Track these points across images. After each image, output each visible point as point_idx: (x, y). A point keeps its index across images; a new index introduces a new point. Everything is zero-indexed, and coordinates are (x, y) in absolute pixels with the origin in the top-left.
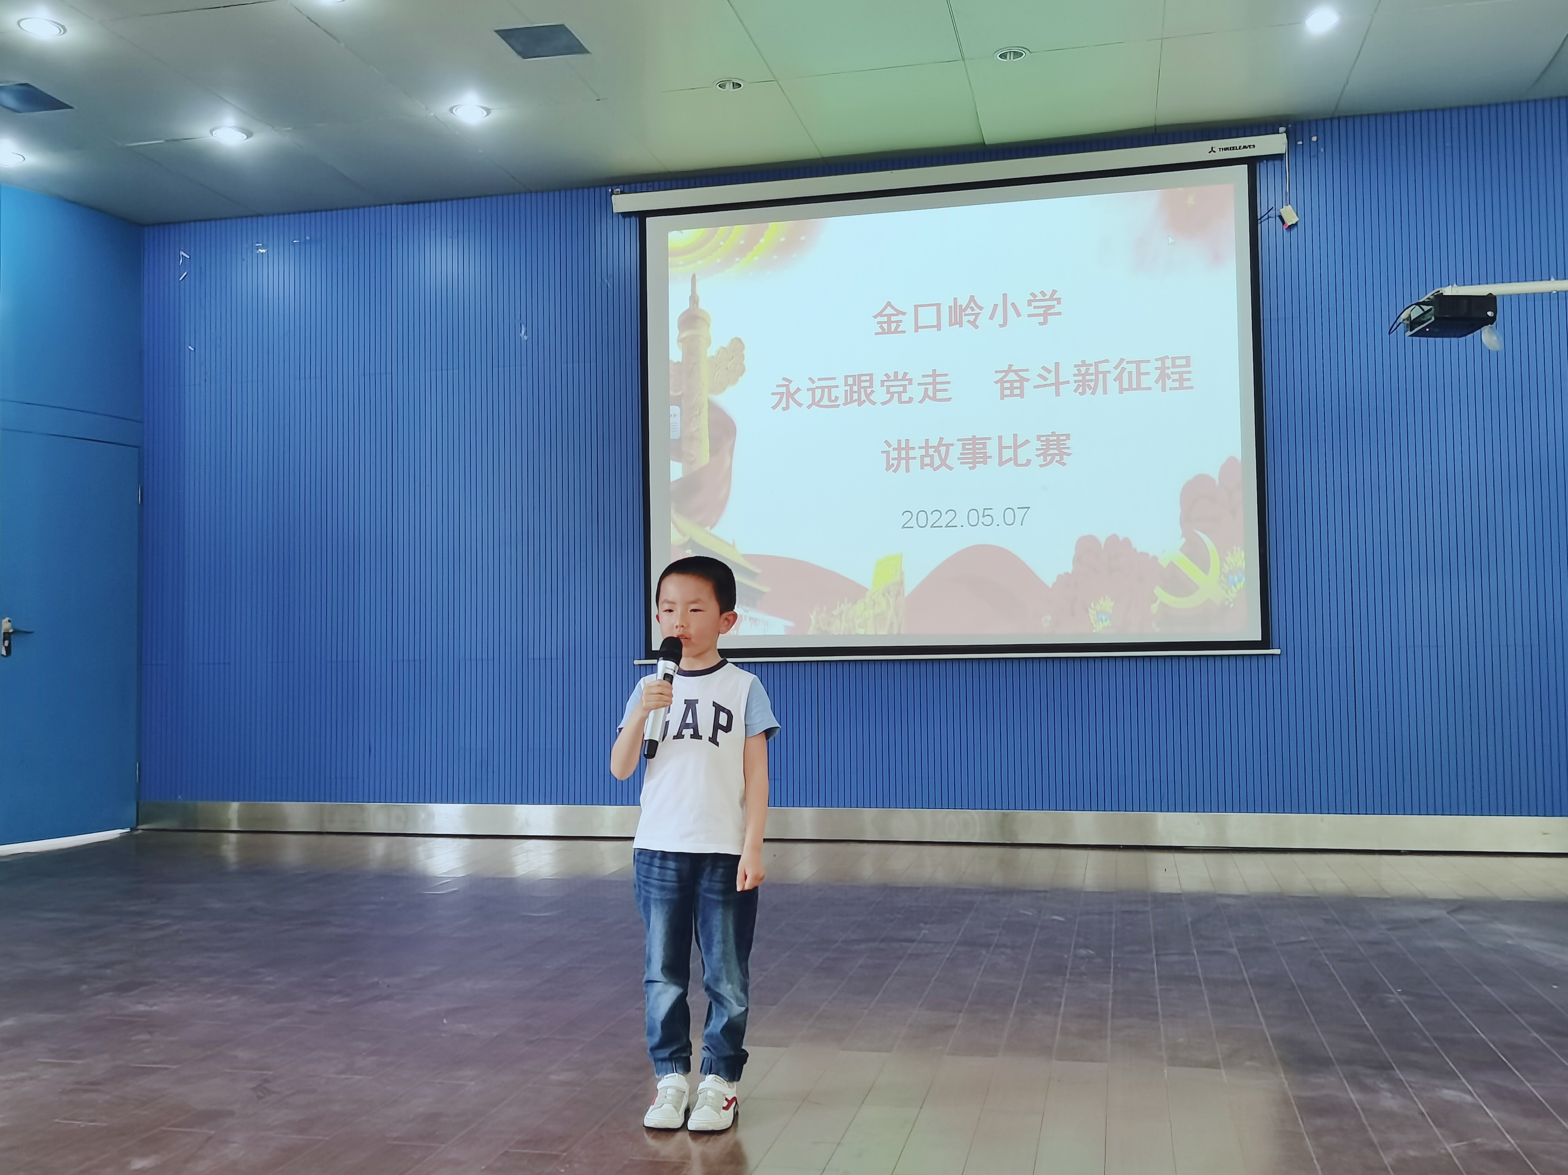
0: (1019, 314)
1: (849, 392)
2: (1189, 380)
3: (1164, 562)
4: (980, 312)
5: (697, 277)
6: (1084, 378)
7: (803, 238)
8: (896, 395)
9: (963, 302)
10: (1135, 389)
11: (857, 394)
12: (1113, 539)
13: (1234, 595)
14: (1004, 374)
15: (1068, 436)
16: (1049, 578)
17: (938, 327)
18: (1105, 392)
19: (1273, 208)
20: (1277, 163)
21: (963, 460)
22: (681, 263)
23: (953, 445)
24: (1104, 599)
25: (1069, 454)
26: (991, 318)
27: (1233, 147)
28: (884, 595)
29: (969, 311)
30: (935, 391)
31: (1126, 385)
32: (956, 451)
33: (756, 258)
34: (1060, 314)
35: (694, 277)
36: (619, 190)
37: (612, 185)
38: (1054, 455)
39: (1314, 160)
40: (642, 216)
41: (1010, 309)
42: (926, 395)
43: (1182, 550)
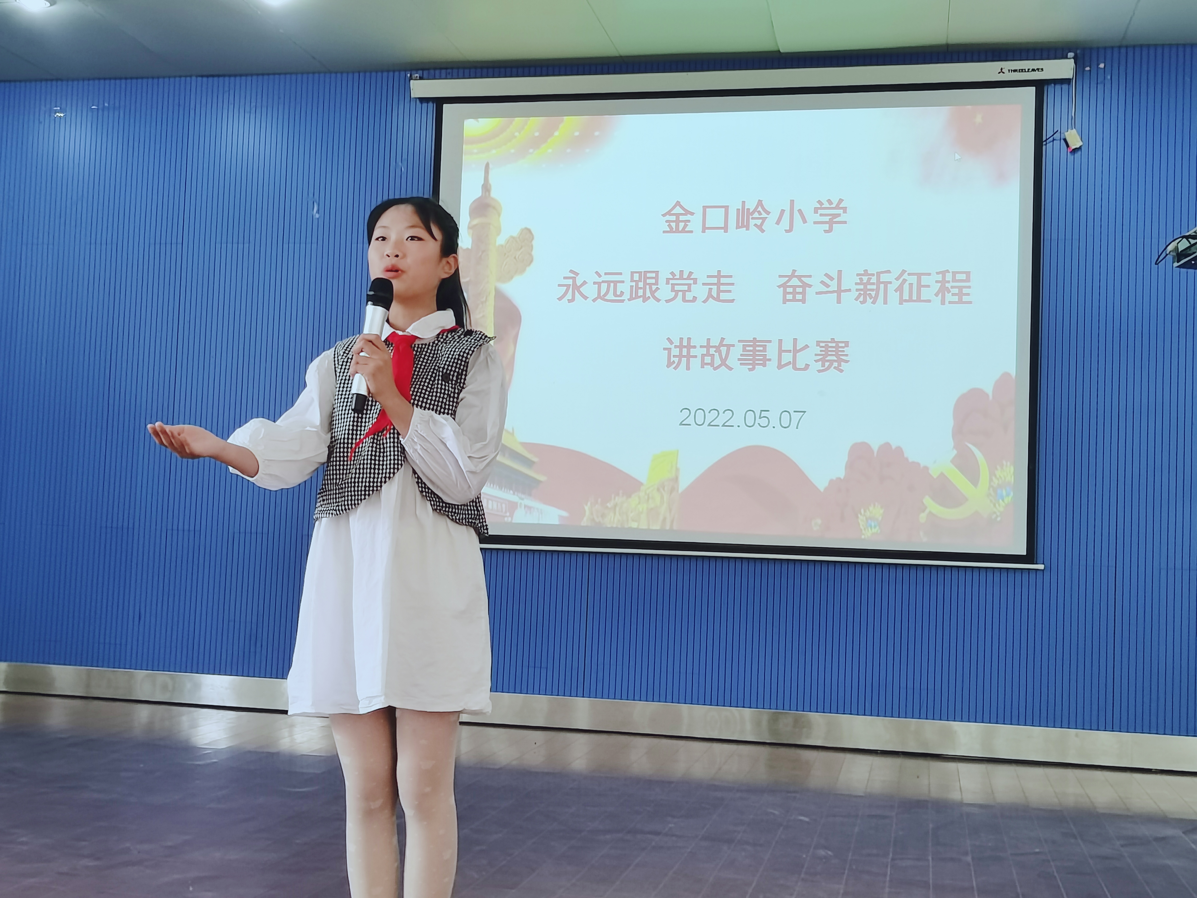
0: (805, 221)
1: (634, 287)
2: (968, 294)
3: (935, 473)
4: (766, 216)
5: (491, 166)
6: (865, 287)
7: (597, 133)
8: (680, 294)
9: (751, 205)
10: (914, 301)
11: (642, 290)
12: (886, 447)
13: (1001, 509)
14: (787, 279)
15: (847, 344)
16: (821, 483)
17: (725, 229)
18: (885, 302)
19: (1057, 131)
20: (1065, 87)
21: (743, 361)
22: (475, 151)
23: (733, 346)
24: (874, 505)
25: (847, 362)
26: (778, 223)
27: (1022, 70)
28: (658, 490)
29: (756, 215)
30: (719, 291)
31: (906, 296)
32: (736, 352)
33: (550, 151)
34: (845, 222)
35: (487, 166)
36: (418, 75)
37: (411, 70)
38: (832, 362)
39: (1100, 87)
40: (439, 102)
41: (797, 216)
42: (710, 295)
43: (953, 461)
